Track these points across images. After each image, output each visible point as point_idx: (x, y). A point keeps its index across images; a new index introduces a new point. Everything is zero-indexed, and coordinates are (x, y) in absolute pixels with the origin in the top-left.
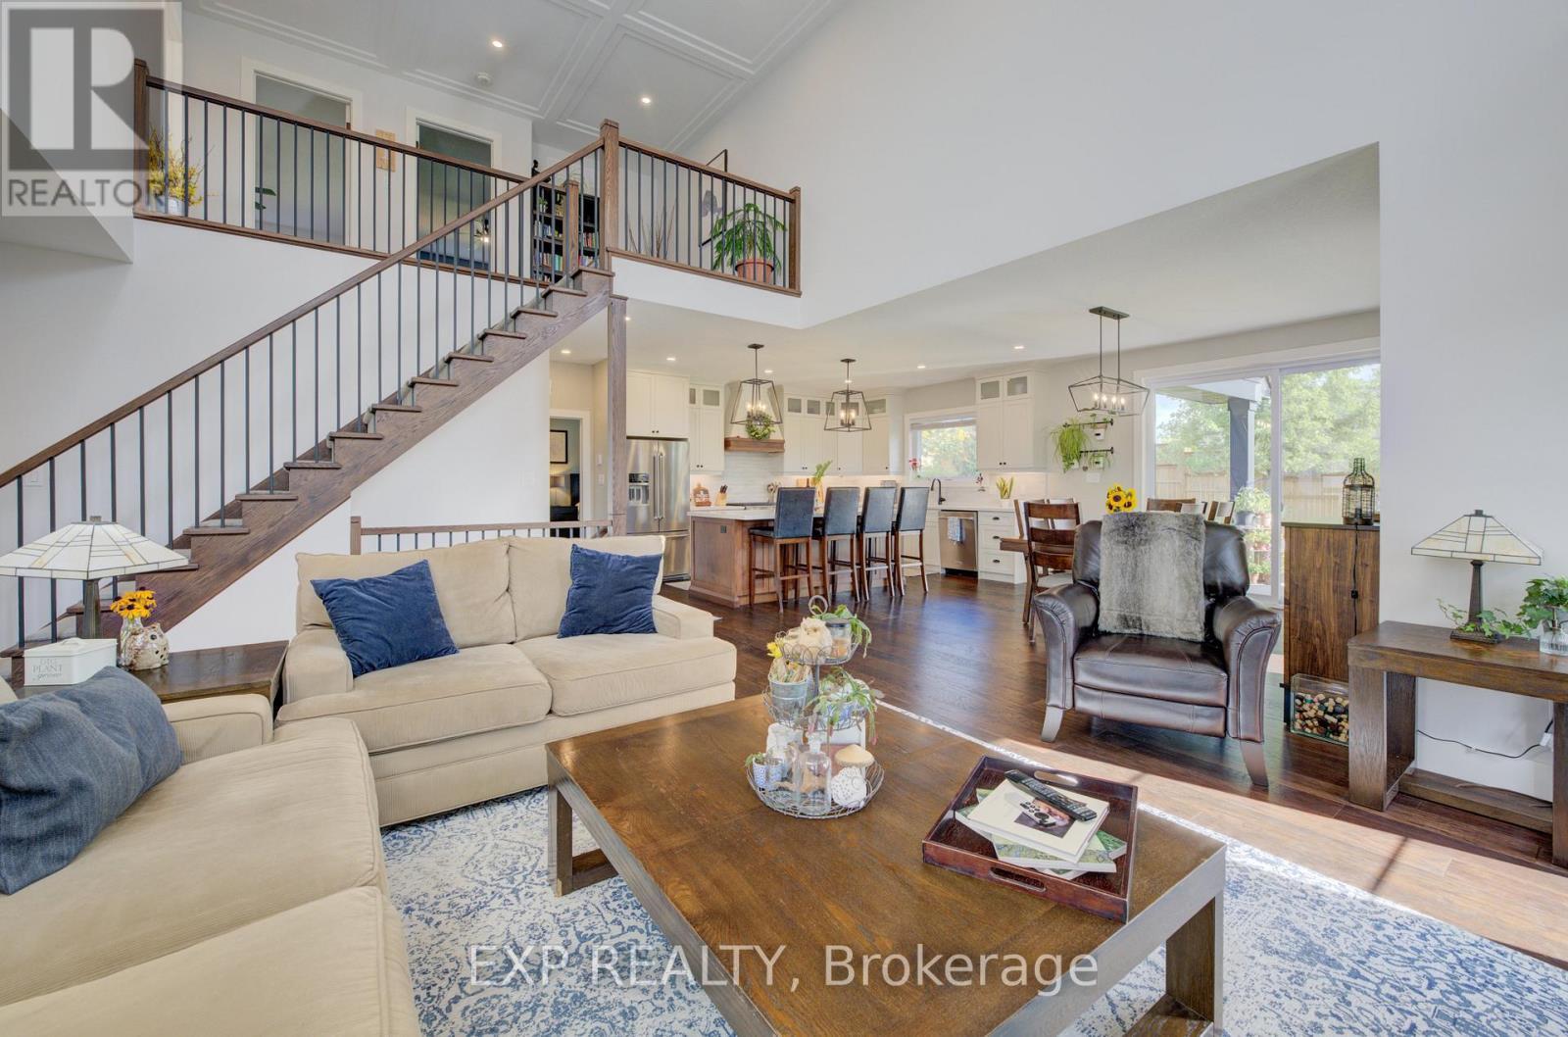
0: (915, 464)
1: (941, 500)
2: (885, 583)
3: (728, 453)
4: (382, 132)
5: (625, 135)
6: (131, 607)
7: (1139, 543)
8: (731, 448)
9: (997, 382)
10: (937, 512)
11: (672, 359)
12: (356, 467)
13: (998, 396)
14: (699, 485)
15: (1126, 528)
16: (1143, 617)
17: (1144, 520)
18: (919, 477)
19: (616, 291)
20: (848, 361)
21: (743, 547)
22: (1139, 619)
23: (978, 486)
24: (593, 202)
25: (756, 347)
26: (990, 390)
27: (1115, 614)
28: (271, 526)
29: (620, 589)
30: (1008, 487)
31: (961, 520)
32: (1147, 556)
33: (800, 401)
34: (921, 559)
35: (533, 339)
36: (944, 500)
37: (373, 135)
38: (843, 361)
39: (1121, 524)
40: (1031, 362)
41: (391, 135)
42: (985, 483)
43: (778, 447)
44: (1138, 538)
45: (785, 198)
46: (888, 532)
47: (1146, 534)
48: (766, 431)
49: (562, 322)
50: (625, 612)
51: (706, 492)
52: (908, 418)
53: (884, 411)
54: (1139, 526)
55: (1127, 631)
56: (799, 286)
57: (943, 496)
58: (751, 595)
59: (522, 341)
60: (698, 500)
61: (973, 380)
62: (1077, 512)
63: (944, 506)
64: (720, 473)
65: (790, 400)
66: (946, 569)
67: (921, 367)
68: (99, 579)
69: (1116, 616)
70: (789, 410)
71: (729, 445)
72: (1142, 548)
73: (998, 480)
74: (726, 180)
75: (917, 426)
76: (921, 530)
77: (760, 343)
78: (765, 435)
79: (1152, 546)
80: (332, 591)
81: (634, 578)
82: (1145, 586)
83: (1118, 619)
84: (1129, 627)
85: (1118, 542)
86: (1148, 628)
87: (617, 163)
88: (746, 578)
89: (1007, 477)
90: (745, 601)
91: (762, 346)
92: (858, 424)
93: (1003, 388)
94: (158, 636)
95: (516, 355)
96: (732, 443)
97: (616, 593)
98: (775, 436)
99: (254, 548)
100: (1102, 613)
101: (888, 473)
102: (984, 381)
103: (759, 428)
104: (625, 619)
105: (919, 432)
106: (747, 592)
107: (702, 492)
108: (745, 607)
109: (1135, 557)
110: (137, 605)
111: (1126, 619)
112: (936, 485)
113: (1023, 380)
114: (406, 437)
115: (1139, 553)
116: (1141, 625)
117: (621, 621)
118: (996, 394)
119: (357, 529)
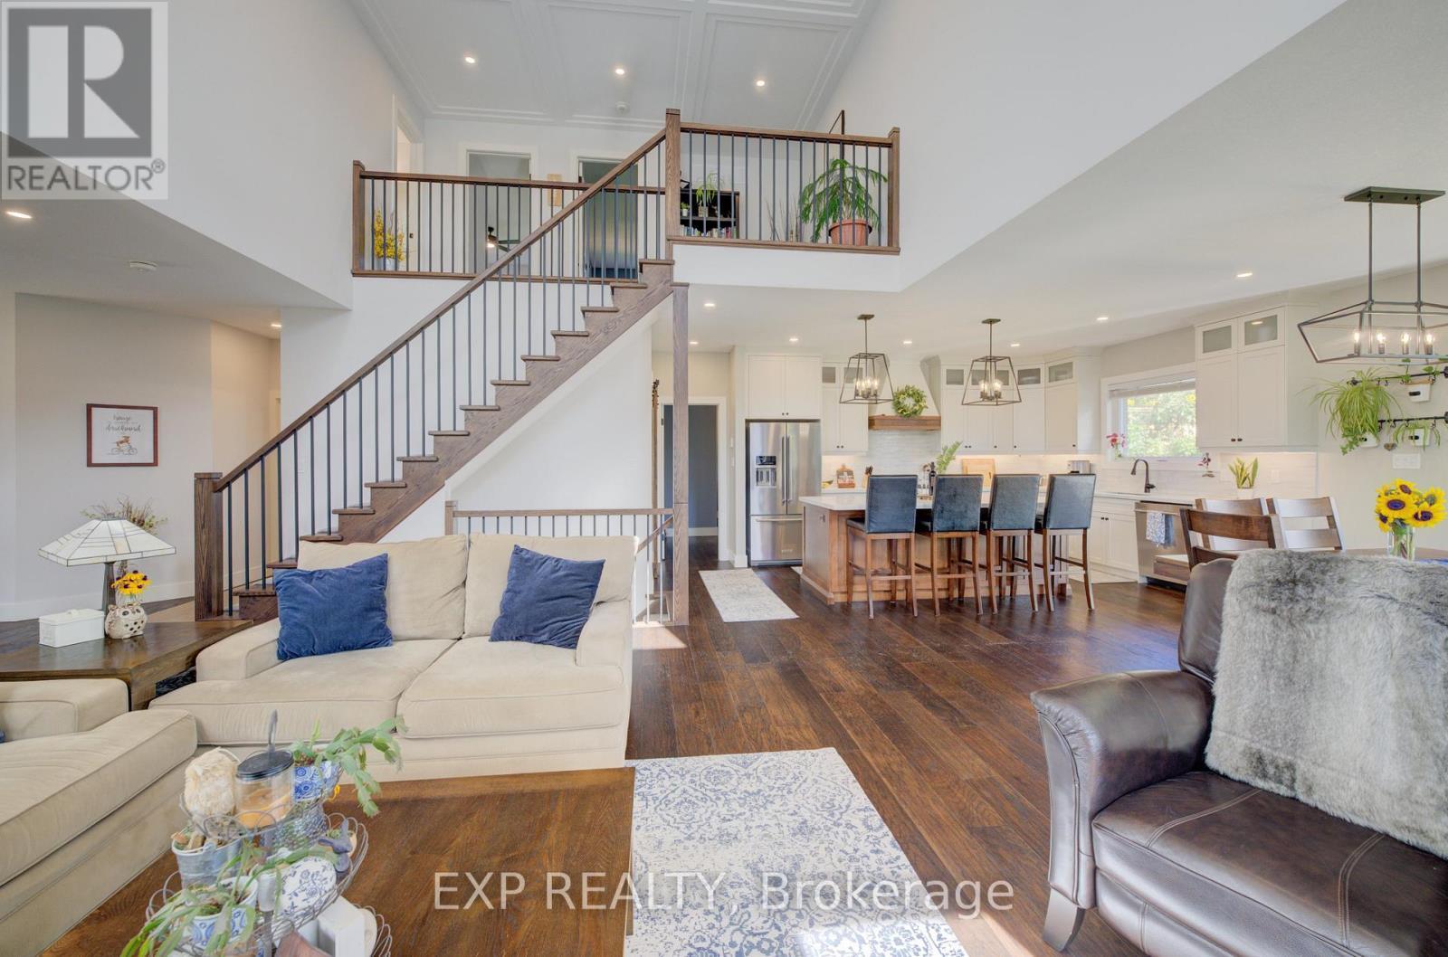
0: (1114, 440)
1: (1149, 487)
2: (1042, 591)
3: (871, 431)
4: (552, 175)
5: (685, 120)
6: (126, 587)
7: (1304, 617)
8: (875, 427)
9: (1229, 327)
10: (1133, 503)
11: (794, 340)
12: (448, 459)
13: (1229, 346)
14: (844, 466)
15: (1279, 583)
16: (1302, 766)
17: (1323, 572)
18: (1120, 456)
19: (677, 278)
20: (991, 322)
21: (839, 539)
22: (1291, 766)
23: (1204, 469)
24: (730, 197)
25: (866, 317)
26: (1217, 340)
27: (1240, 743)
28: (389, 508)
29: (543, 597)
30: (1250, 471)
31: (1167, 516)
32: (1321, 643)
33: (962, 371)
34: (1084, 565)
35: (596, 335)
36: (1152, 487)
37: (546, 180)
38: (984, 322)
39: (1271, 575)
40: (1285, 293)
41: (559, 176)
42: (1212, 466)
43: (934, 424)
44: (1299, 608)
45: (880, 144)
46: (1030, 530)
47: (1322, 601)
48: (917, 408)
49: (622, 317)
50: (546, 623)
51: (850, 473)
52: (1107, 383)
53: (1071, 377)
54: (1308, 584)
55: (1260, 783)
56: (898, 244)
57: (1151, 482)
58: (849, 593)
59: (585, 338)
60: (841, 482)
61: (1191, 328)
62: (1270, 530)
63: (1152, 496)
64: (865, 454)
65: (948, 371)
66: (1148, 578)
67: (1103, 319)
68: (113, 562)
69: (1241, 749)
70: (948, 383)
71: (874, 424)
72: (1310, 627)
73: (1233, 461)
74: (842, 142)
75: (1117, 393)
76: (1085, 529)
77: (869, 313)
78: (915, 412)
79: (1333, 628)
80: (281, 581)
81: (561, 586)
82: (1315, 705)
83: (1244, 753)
84: (1265, 776)
85: (1257, 607)
86: (1310, 789)
87: (678, 149)
88: (844, 573)
89: (1248, 460)
90: (840, 598)
91: (872, 316)
92: (1005, 397)
93: (1238, 334)
94: (130, 612)
95: (580, 352)
96: (876, 422)
97: (539, 601)
98: (929, 411)
99: (378, 525)
100: (1216, 734)
101: (1077, 452)
102: (1207, 329)
103: (909, 403)
104: (546, 629)
105: (1121, 400)
106: (844, 589)
107: (845, 473)
108: (842, 605)
109: (1294, 643)
110: (131, 584)
111: (1260, 760)
112: (1141, 467)
113: (1271, 322)
114: (487, 433)
115: (1303, 636)
116: (1293, 780)
117: (542, 631)
118: (1226, 344)
119: (451, 511)
